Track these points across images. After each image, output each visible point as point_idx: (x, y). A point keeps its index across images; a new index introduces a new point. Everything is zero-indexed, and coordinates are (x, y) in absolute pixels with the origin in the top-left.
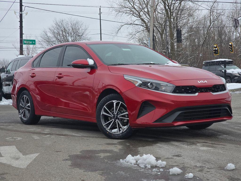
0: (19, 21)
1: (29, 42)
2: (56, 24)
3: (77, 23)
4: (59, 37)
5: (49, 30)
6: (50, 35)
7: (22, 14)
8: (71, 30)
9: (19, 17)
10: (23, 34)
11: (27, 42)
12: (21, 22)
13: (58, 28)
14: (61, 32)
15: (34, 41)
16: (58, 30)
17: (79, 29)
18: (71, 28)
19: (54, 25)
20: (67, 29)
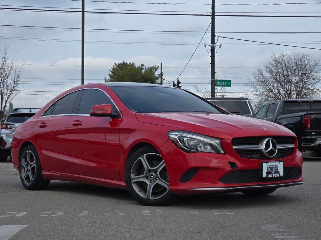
0: (210, 57)
1: (223, 84)
2: (274, 60)
3: (303, 57)
4: (278, 76)
5: (265, 68)
6: (266, 74)
7: (214, 47)
8: (295, 67)
9: (210, 51)
10: (216, 73)
11: (221, 83)
12: (213, 57)
13: (277, 66)
14: (280, 71)
15: (230, 81)
16: (277, 68)
17: (306, 65)
18: (294, 65)
19: (272, 62)
20: (289, 66)
